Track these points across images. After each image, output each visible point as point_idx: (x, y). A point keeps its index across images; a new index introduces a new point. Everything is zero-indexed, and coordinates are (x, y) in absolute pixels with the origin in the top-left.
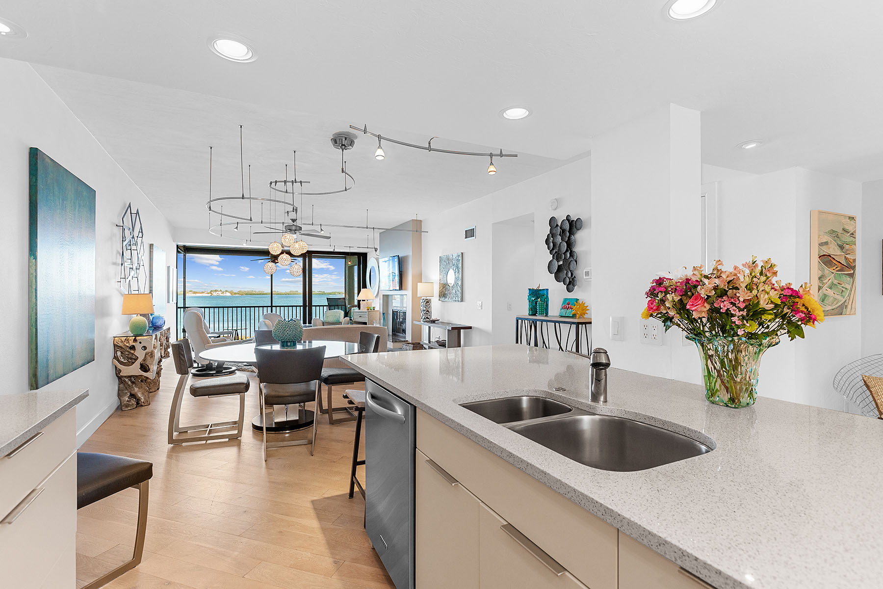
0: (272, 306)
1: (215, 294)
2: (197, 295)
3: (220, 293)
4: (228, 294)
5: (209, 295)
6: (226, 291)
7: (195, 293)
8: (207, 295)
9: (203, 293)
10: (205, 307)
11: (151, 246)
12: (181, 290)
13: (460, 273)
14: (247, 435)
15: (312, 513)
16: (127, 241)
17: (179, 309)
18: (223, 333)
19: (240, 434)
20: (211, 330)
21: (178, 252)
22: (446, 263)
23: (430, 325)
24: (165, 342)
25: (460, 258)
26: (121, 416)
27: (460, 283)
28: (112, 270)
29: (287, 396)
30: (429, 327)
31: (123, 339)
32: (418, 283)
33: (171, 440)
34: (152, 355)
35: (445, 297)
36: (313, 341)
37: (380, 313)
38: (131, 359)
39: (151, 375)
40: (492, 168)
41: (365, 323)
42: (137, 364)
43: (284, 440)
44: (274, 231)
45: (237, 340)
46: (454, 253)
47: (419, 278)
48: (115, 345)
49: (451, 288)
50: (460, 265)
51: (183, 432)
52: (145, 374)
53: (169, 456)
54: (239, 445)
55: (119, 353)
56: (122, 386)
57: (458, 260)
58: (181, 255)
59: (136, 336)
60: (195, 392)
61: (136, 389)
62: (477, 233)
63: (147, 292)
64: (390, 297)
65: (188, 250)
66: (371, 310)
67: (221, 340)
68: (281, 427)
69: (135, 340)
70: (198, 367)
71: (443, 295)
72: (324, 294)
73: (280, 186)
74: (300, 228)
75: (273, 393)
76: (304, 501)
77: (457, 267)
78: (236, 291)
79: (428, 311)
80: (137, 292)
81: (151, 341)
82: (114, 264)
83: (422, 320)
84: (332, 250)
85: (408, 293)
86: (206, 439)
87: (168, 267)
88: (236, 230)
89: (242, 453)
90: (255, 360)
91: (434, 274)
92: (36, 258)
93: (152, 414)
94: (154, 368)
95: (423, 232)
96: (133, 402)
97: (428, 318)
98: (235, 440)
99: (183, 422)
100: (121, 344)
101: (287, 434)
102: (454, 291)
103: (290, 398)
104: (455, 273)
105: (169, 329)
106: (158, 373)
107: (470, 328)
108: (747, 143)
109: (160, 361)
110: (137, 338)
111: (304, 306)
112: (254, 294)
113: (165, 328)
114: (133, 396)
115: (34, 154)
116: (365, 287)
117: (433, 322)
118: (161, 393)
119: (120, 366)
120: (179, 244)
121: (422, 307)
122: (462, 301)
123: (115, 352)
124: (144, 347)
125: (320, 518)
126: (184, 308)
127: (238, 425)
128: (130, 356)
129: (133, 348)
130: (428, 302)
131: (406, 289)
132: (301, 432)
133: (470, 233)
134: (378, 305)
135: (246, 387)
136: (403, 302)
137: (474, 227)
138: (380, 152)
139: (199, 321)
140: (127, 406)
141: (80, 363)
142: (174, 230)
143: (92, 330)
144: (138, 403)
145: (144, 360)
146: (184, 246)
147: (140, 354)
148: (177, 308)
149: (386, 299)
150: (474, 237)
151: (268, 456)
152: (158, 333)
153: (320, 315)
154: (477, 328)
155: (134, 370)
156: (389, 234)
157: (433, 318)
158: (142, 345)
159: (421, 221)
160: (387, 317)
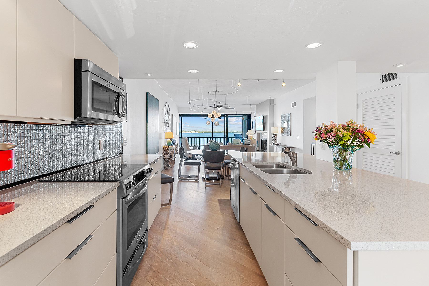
0: (212, 137)
1: (192, 132)
2: (186, 132)
3: (194, 132)
4: (197, 132)
5: (190, 132)
6: (197, 131)
7: (185, 132)
8: (189, 133)
9: (188, 132)
10: (188, 137)
11: (172, 115)
12: (180, 131)
13: (290, 123)
14: (200, 180)
15: (217, 201)
16: (166, 115)
17: (180, 138)
18: (194, 147)
19: (198, 179)
20: (191, 146)
21: (180, 116)
22: (283, 118)
23: (276, 146)
24: (176, 148)
25: (290, 116)
26: (165, 171)
27: (289, 127)
28: (162, 124)
29: (212, 167)
30: (276, 147)
31: (165, 146)
32: (271, 128)
33: (178, 179)
34: (173, 153)
35: (284, 134)
36: (228, 150)
37: (256, 141)
38: (167, 153)
39: (173, 159)
40: (284, 84)
41: (250, 145)
42: (169, 155)
43: (212, 182)
44: (213, 107)
45: (198, 148)
46: (287, 114)
47: (272, 125)
48: (163, 148)
49: (286, 129)
50: (289, 119)
51: (182, 177)
52: (171, 158)
53: (178, 183)
54: (198, 182)
55: (164, 151)
56: (165, 162)
57: (289, 117)
58: (181, 117)
59: (168, 146)
60: (185, 164)
61: (169, 163)
62: (297, 104)
63: (171, 131)
64: (260, 134)
65: (183, 115)
66: (252, 139)
67: (193, 149)
68: (211, 179)
69: (168, 147)
70: (186, 159)
71: (282, 133)
72: (233, 132)
73: (212, 93)
74: (222, 106)
75: (208, 166)
76: (216, 199)
77: (288, 120)
78: (200, 131)
79: (275, 140)
80: (168, 131)
81: (172, 147)
82: (163, 122)
83: (273, 144)
84: (235, 113)
85: (267, 131)
86: (189, 179)
87: (177, 122)
88: (198, 108)
89: (199, 184)
90: (202, 154)
91: (279, 124)
92: (148, 122)
93: (173, 171)
94: (173, 156)
95: (274, 104)
96: (168, 167)
97: (276, 143)
98: (197, 181)
99: (182, 174)
100: (164, 148)
101: (213, 181)
102: (287, 131)
103: (213, 168)
104: (287, 123)
105: (177, 144)
106: (174, 159)
107: (294, 148)
108: (398, 65)
109: (175, 155)
110: (169, 146)
111: (225, 137)
112: (208, 132)
113: (176, 144)
114: (168, 165)
115: (147, 93)
116: (250, 129)
117: (278, 145)
118: (175, 166)
119: (165, 155)
120: (180, 113)
121: (273, 138)
122: (290, 135)
123: (163, 151)
124: (171, 149)
125: (219, 203)
126: (182, 137)
127: (198, 176)
128: (167, 152)
129: (168, 149)
130: (275, 136)
131: (266, 130)
132: (218, 181)
133: (294, 105)
134: (255, 137)
135: (200, 163)
136: (266, 136)
137: (296, 102)
138: (239, 84)
139: (186, 142)
140: (166, 168)
141: (156, 152)
142: (179, 108)
143: (158, 144)
144: (169, 168)
145: (171, 154)
146: (182, 114)
147: (170, 151)
148: (179, 137)
149: (259, 134)
150: (296, 106)
151: (206, 186)
152: (174, 145)
153: (230, 141)
154: (296, 148)
155: (168, 157)
156: (260, 106)
157: (278, 143)
158: (170, 149)
159: (273, 99)
160: (259, 142)
